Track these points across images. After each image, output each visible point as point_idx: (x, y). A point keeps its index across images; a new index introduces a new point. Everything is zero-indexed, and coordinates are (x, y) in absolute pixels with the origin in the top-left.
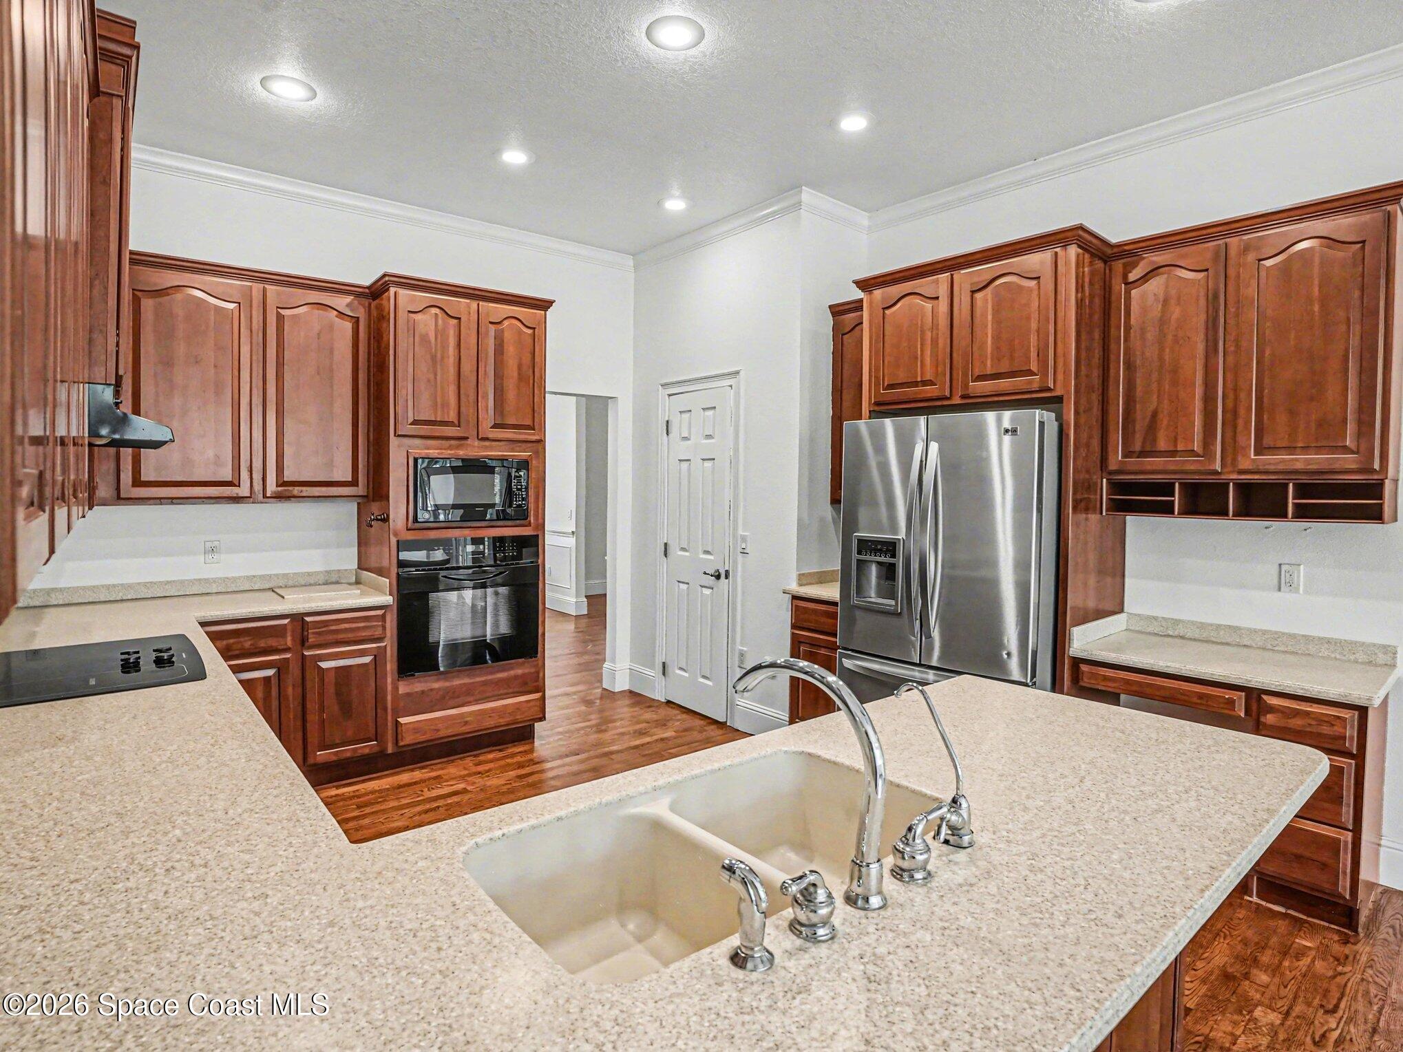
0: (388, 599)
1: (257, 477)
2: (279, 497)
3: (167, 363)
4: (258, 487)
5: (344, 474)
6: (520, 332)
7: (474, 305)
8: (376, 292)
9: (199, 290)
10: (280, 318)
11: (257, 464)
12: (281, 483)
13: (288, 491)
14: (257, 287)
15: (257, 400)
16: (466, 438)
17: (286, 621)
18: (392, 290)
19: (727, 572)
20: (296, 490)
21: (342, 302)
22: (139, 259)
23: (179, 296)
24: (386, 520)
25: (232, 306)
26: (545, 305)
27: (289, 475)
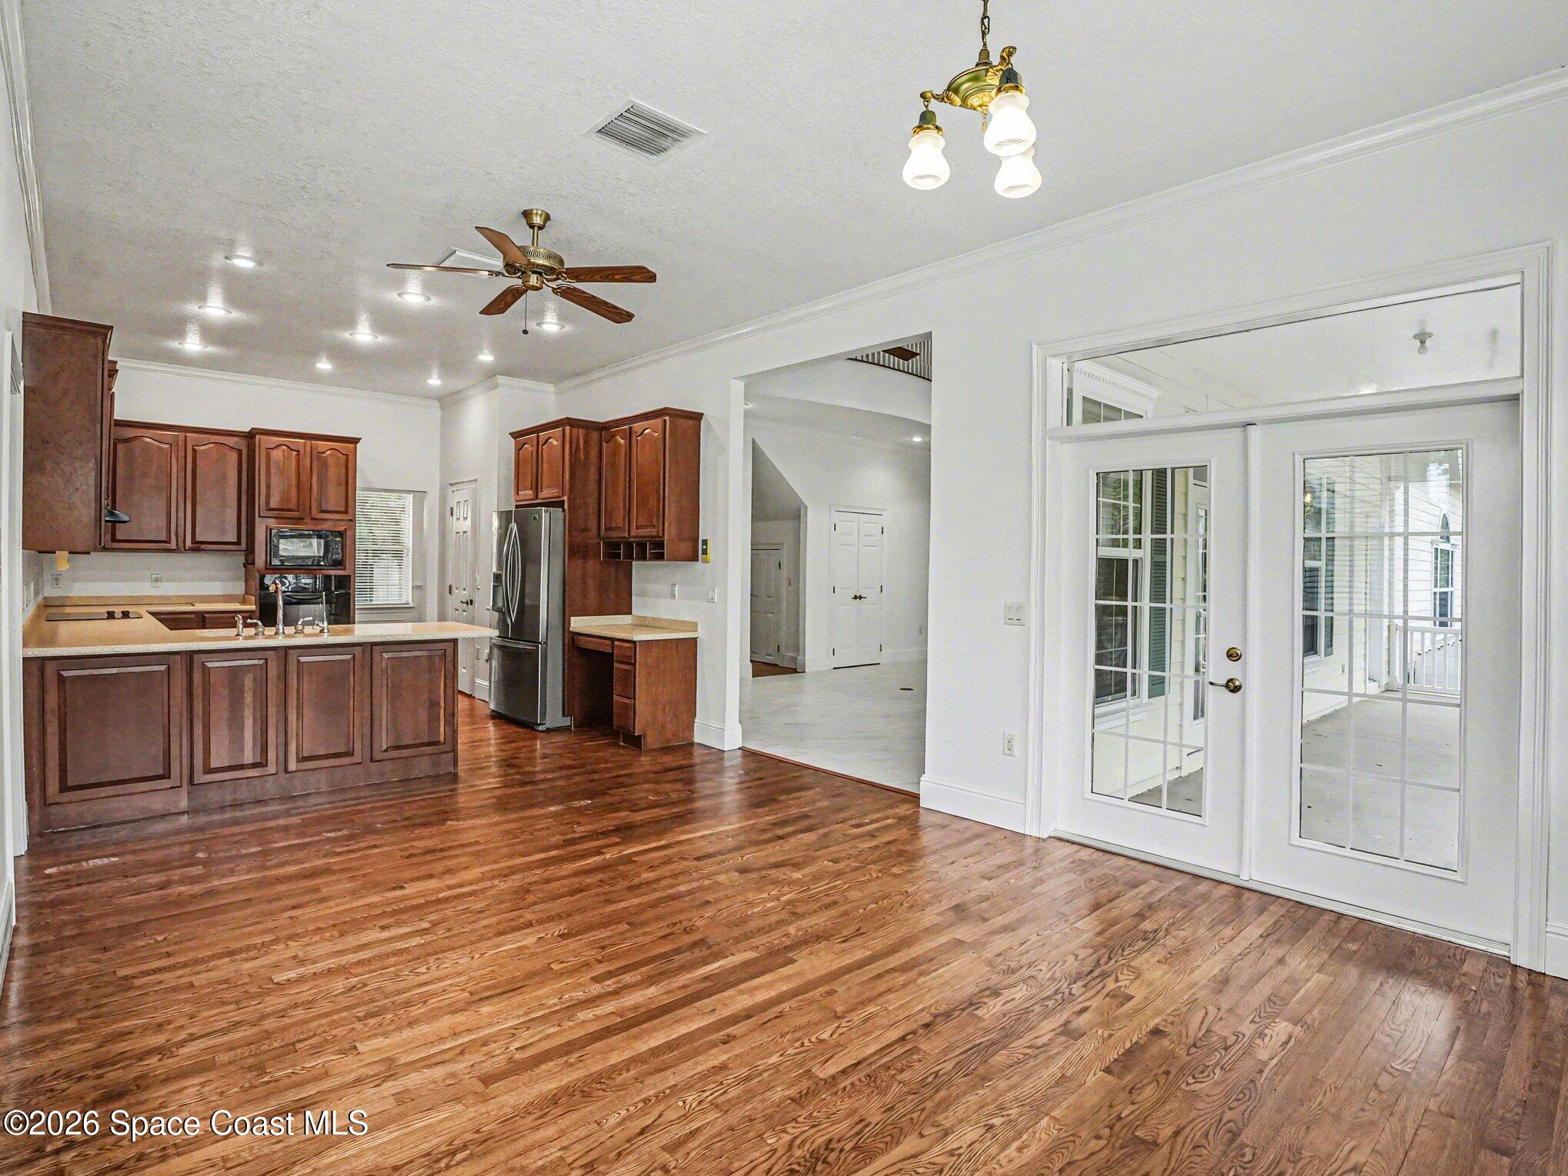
0: (253, 607)
1: (181, 539)
2: (192, 550)
3: (131, 478)
4: (181, 544)
5: (231, 537)
6: (338, 457)
7: (308, 443)
8: (251, 436)
9: (148, 438)
10: (194, 451)
11: (181, 533)
12: (194, 541)
13: (198, 547)
14: (182, 435)
15: (181, 496)
16: (302, 519)
17: (193, 616)
18: (257, 437)
19: (471, 601)
20: (203, 546)
21: (231, 441)
22: (120, 424)
23: (137, 443)
24: (253, 564)
25: (166, 446)
26: (356, 441)
27: (199, 538)
